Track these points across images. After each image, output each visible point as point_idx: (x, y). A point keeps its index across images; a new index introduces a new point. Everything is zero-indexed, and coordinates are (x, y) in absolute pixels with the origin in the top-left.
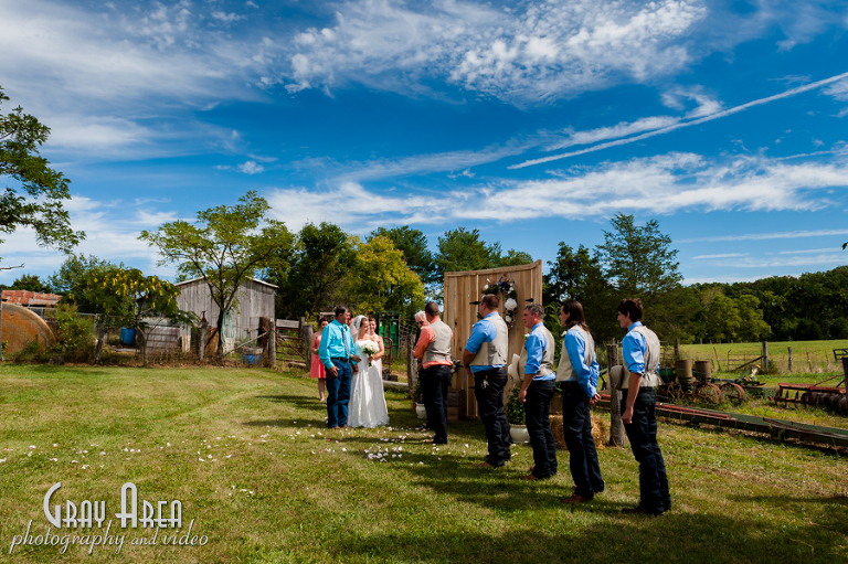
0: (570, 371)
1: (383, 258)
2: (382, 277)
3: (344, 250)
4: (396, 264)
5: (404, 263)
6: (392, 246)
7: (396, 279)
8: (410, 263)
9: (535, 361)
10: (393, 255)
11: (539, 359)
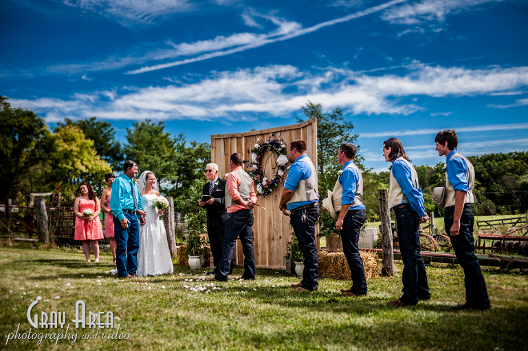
0: (401, 196)
1: (74, 148)
2: (73, 166)
3: (41, 136)
4: (86, 153)
5: (94, 152)
6: (83, 136)
7: (87, 167)
8: (99, 153)
9: (351, 192)
10: (85, 143)
11: (354, 191)
